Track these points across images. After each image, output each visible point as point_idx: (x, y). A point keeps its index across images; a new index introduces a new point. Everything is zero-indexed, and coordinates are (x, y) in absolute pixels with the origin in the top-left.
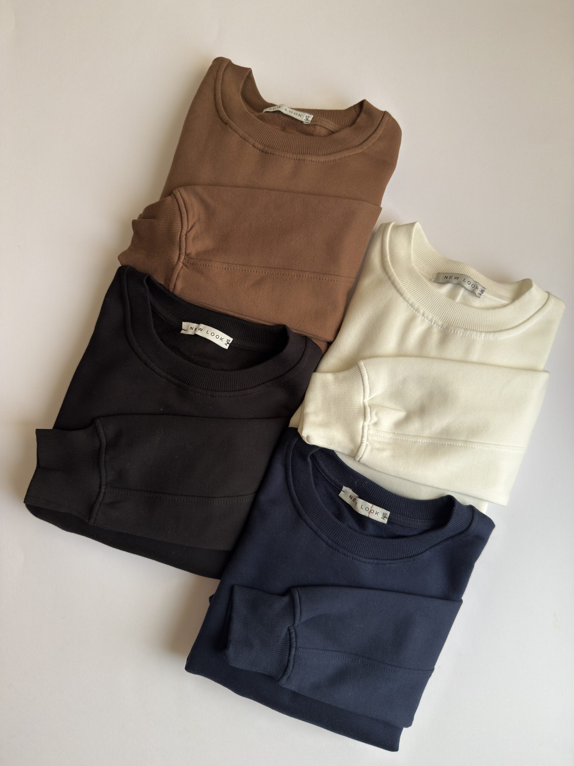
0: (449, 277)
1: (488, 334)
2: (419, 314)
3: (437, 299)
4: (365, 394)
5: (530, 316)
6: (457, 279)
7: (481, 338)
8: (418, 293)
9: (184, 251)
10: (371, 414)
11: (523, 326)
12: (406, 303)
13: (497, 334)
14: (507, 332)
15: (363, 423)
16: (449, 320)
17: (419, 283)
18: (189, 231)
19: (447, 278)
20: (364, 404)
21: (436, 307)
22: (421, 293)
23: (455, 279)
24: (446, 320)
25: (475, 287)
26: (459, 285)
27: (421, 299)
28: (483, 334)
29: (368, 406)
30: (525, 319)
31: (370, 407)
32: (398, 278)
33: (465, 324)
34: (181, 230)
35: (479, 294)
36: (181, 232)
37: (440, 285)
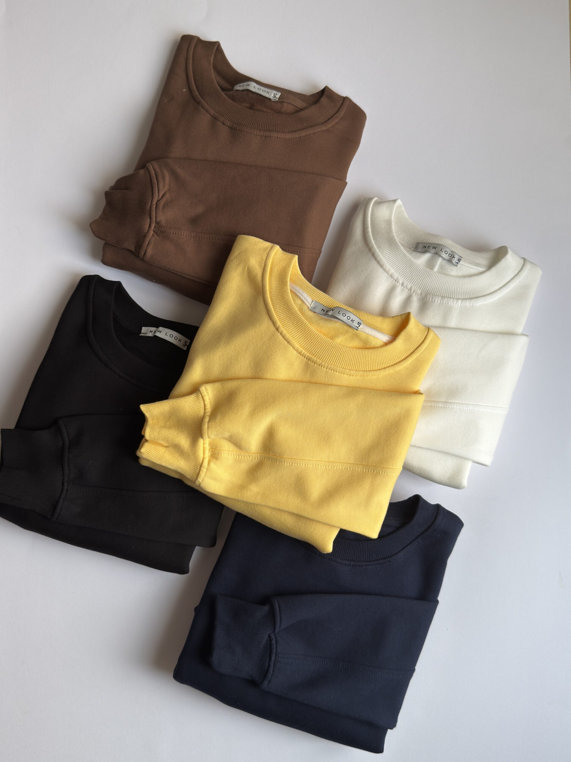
0: (427, 247)
1: (464, 301)
2: (399, 284)
3: (415, 270)
5: (506, 283)
6: (435, 249)
7: (458, 305)
8: (397, 264)
9: (154, 220)
11: (499, 292)
12: (386, 274)
13: (473, 301)
14: (483, 298)
16: (428, 288)
17: (399, 254)
18: (160, 200)
19: (425, 248)
21: (415, 277)
22: (400, 264)
23: (433, 248)
24: (425, 288)
25: (452, 256)
26: (437, 254)
27: (400, 270)
28: (460, 301)
30: (501, 286)
32: (378, 250)
33: (442, 292)
34: (152, 199)
35: (456, 262)
36: (152, 201)
37: (418, 254)
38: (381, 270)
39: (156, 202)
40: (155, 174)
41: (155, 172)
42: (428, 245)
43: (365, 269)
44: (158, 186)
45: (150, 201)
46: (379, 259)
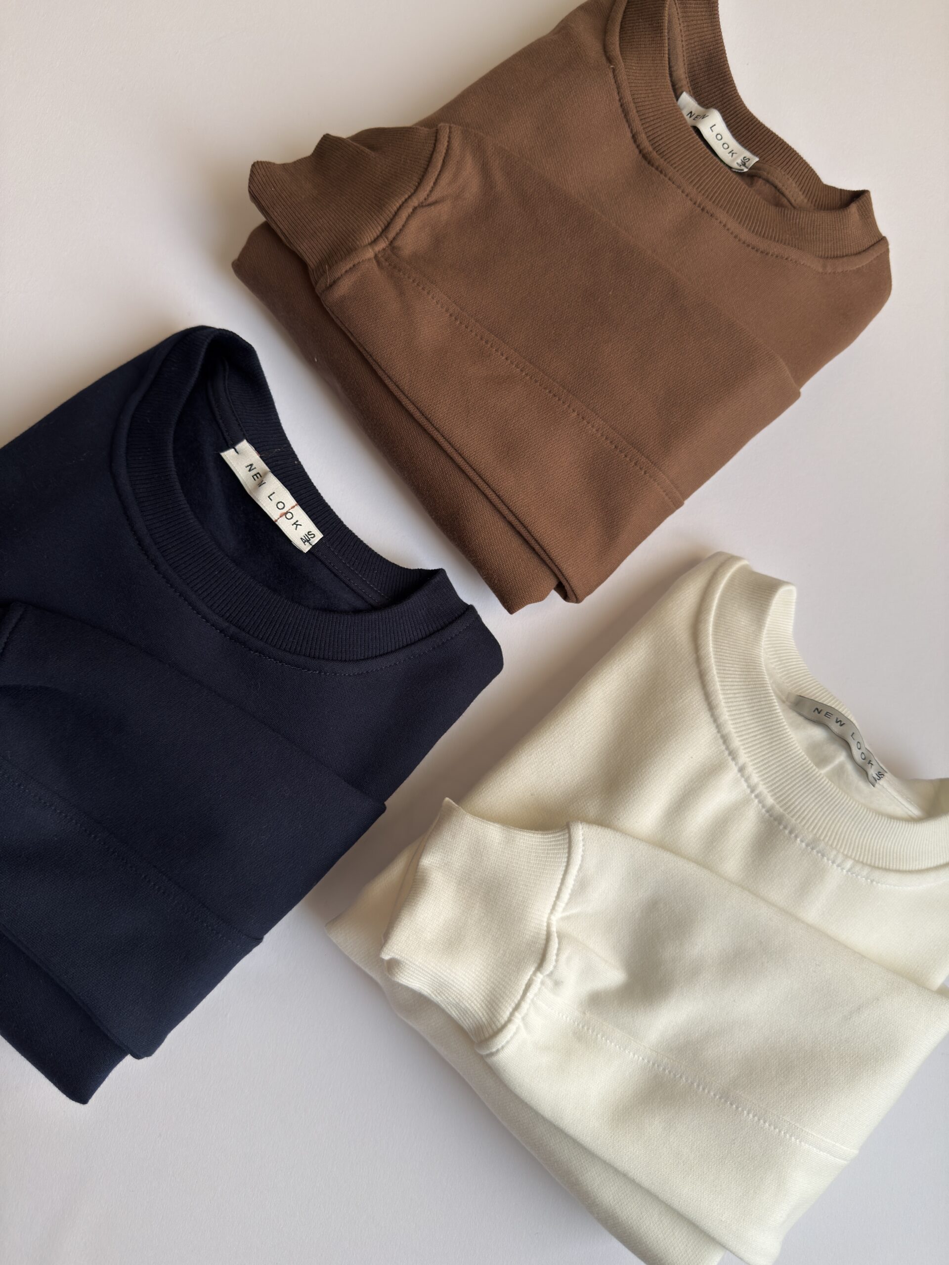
0: (822, 714)
2: (734, 763)
4: (558, 903)
9: (391, 235)
10: (557, 955)
12: (714, 730)
15: (534, 973)
18: (426, 206)
19: (819, 713)
20: (549, 926)
23: (837, 722)
25: (869, 759)
26: (840, 740)
29: (556, 935)
31: (560, 937)
32: (717, 669)
33: (819, 825)
34: (412, 194)
35: (873, 777)
36: (410, 197)
37: (800, 719)
38: (704, 717)
39: (416, 204)
40: (447, 150)
41: (448, 146)
42: (827, 711)
43: (670, 698)
44: (439, 175)
45: (406, 196)
46: (711, 690)
